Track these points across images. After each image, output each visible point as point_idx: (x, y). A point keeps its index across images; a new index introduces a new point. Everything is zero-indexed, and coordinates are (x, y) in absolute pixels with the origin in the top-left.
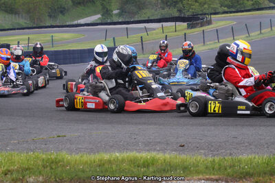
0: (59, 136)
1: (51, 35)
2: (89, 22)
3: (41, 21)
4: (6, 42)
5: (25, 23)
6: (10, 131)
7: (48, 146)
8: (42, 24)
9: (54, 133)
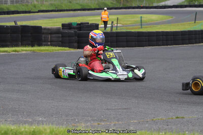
0: (178, 118)
1: (140, 16)
2: (176, 4)
3: (128, 2)
4: (94, 22)
5: (111, 3)
6: (125, 111)
7: (170, 127)
8: (129, 5)
9: (171, 114)
